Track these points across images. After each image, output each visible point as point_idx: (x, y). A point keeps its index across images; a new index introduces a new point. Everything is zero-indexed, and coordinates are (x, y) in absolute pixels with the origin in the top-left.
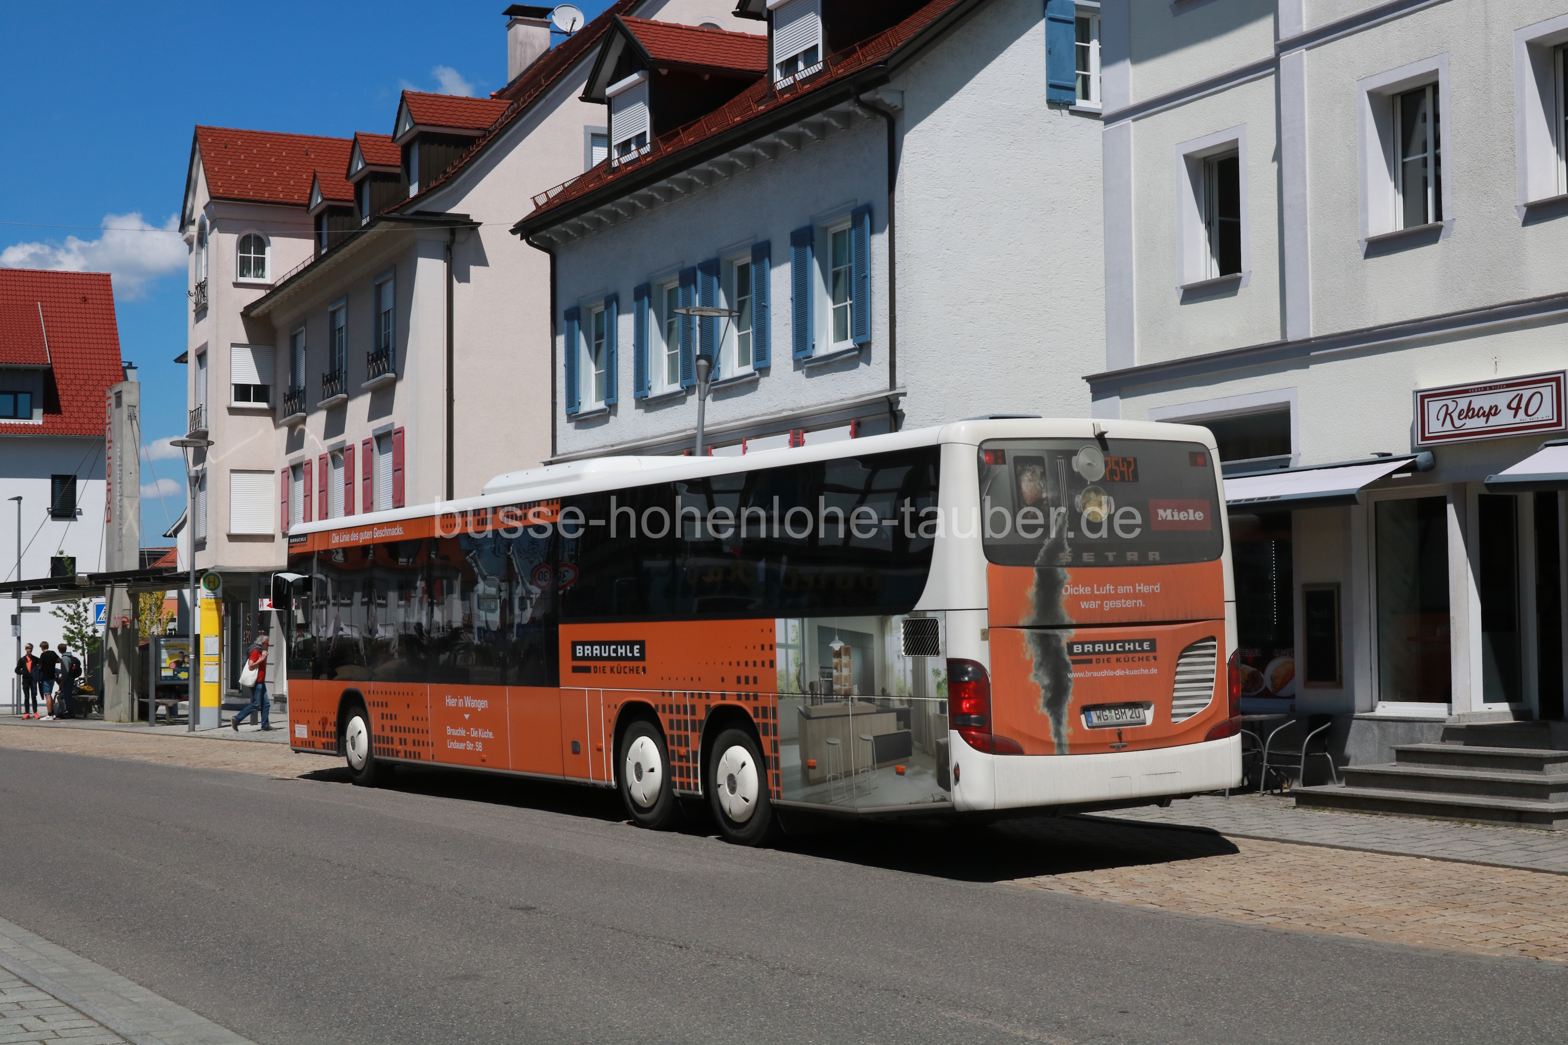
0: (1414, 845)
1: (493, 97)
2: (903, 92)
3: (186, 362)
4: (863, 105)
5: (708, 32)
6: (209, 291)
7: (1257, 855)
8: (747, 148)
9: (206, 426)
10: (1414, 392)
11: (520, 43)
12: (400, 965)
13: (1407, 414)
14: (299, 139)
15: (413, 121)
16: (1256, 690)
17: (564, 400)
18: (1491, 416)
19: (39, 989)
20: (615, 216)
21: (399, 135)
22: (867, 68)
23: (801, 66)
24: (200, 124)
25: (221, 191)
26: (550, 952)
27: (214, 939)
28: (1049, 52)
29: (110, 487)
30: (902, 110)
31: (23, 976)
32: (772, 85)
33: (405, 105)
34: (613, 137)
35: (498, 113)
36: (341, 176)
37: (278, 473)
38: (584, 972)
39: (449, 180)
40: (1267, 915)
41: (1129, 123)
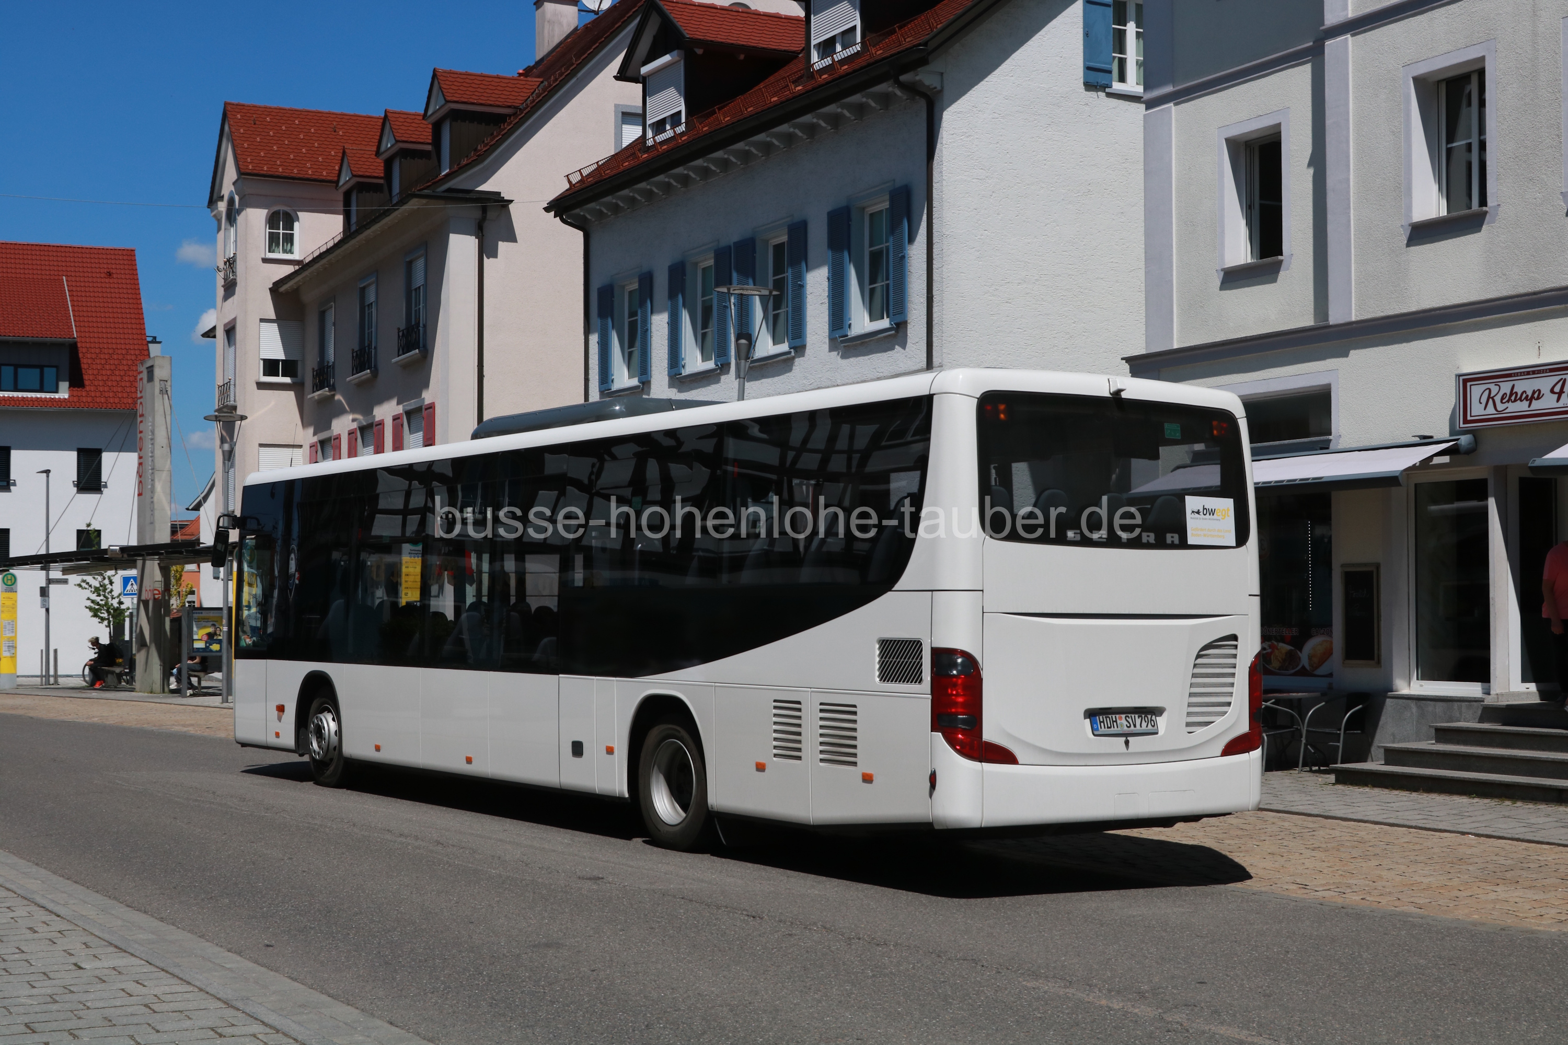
0: (1457, 822)
1: (520, 75)
2: (942, 74)
3: (214, 337)
4: (903, 86)
5: (742, 12)
6: (238, 267)
7: (1303, 831)
8: (784, 128)
9: (235, 401)
10: (1456, 376)
11: (549, 22)
12: (480, 933)
13: (1448, 399)
14: (328, 115)
15: (445, 99)
16: (1293, 669)
17: (597, 377)
18: (1534, 401)
19: (132, 955)
20: (649, 195)
21: (430, 113)
22: (907, 49)
23: (839, 48)
24: (229, 101)
25: (250, 167)
26: (626, 921)
27: (292, 906)
28: (1086, 35)
29: (141, 461)
30: (941, 91)
31: (113, 942)
32: (809, 65)
33: (436, 82)
34: (648, 116)
35: (528, 91)
36: (370, 153)
37: (306, 448)
38: (663, 941)
39: (481, 158)
40: (1321, 889)
41: (1171, 107)
